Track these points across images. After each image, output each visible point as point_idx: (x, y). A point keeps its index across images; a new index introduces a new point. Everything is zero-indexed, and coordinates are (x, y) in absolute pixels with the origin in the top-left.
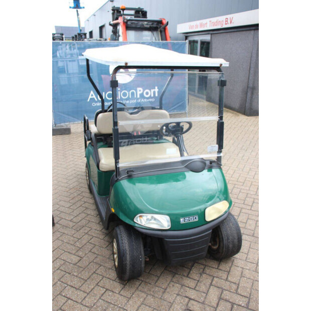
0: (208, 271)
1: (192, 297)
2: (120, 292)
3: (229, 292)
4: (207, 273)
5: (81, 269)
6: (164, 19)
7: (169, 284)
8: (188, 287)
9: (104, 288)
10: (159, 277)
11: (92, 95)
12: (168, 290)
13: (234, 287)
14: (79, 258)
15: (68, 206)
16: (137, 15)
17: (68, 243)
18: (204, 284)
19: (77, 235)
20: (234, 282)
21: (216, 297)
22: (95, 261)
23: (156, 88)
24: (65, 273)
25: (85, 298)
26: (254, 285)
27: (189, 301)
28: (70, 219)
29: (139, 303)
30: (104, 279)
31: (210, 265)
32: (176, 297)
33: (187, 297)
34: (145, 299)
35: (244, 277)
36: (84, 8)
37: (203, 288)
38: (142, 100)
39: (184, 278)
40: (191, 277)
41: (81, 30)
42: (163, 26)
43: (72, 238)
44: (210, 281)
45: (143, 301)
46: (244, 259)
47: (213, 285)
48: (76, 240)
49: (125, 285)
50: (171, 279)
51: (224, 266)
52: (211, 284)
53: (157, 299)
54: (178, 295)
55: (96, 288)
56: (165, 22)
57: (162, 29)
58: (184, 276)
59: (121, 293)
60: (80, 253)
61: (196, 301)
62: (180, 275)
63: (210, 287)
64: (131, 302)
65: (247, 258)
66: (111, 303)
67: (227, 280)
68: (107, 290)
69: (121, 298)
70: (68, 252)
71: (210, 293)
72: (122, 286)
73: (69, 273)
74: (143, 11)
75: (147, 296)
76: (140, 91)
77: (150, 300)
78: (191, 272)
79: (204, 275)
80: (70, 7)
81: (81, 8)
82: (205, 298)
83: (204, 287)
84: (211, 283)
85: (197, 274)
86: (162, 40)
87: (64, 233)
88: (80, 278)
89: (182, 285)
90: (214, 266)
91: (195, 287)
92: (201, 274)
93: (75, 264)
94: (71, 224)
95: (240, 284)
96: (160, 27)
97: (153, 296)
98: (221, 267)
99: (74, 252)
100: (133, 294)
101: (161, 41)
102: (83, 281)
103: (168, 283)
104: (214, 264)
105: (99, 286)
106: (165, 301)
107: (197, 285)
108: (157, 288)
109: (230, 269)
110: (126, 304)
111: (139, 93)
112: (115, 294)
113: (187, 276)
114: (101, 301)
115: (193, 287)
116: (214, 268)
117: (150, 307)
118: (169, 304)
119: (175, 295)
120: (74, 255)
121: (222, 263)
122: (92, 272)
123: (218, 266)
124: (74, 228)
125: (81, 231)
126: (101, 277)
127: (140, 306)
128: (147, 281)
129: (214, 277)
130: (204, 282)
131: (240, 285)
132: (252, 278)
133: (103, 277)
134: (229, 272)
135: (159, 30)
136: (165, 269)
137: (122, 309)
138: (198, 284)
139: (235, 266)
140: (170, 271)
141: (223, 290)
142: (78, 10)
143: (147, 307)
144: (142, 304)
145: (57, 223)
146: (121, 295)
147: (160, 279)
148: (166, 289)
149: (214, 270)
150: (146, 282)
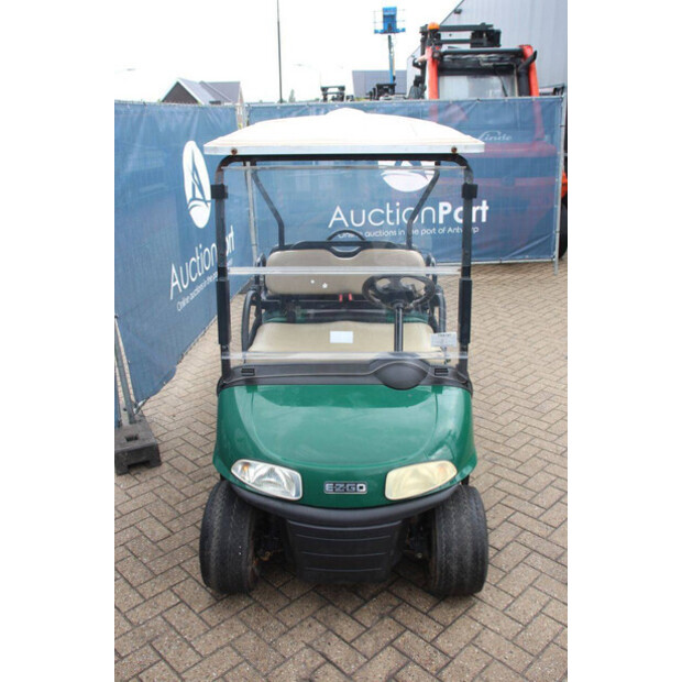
0: (401, 614)
1: (334, 659)
2: (201, 612)
3: (421, 670)
4: (398, 617)
5: (161, 553)
6: (529, 47)
7: (302, 621)
8: (339, 636)
9: (179, 597)
10: (291, 602)
11: (338, 216)
12: (295, 631)
13: (440, 660)
14: (167, 532)
15: (203, 433)
16: (476, 41)
17: (165, 502)
18: (376, 639)
19: (189, 491)
20: (446, 650)
21: (385, 672)
22: (191, 544)
23: (484, 202)
24: (129, 554)
25: (136, 606)
26: (488, 669)
27: (323, 664)
28: (193, 458)
29: (224, 641)
30: (190, 580)
31: (413, 602)
32: (302, 649)
33: (323, 655)
34: (239, 636)
35: (477, 646)
36: (403, 30)
37: (369, 645)
38: (450, 230)
39: (342, 616)
40: (358, 617)
41: (394, 78)
42: (524, 63)
43: (177, 494)
44: (392, 637)
45: (233, 640)
46: (502, 606)
47: (393, 646)
48: (183, 497)
49: (218, 601)
50: (315, 612)
51: (444, 613)
52: (391, 643)
53: (262, 643)
54: (309, 646)
55: (164, 594)
56: (529, 53)
57: (521, 69)
58: (345, 612)
59: (204, 614)
60: (175, 525)
61: (338, 668)
62: (337, 607)
63: (385, 647)
64: (209, 635)
65: (509, 605)
66: (175, 629)
67: (432, 643)
68: (182, 601)
69: (198, 622)
70: (156, 519)
71: (376, 661)
72: (213, 601)
73: (136, 557)
74: (493, 31)
75: (247, 632)
76: (445, 208)
77: (249, 641)
78: (365, 607)
79: (387, 621)
80: (376, 32)
81: (396, 31)
82: (361, 667)
83: (371, 645)
84: (392, 641)
85: (374, 614)
86: (520, 94)
87: (168, 482)
88: (150, 569)
89: (329, 629)
90: (421, 607)
91: (353, 640)
92: (382, 617)
93: (153, 543)
94: (190, 467)
95: (458, 658)
96: (517, 66)
97: (259, 635)
98: (434, 613)
99: (165, 520)
100: (223, 622)
101: (517, 97)
102: (150, 576)
103: (303, 617)
104: (423, 602)
105: (172, 591)
106: (276, 651)
107: (359, 636)
108: (276, 622)
109: (454, 621)
110: (199, 636)
111: (442, 213)
112: (191, 613)
113: (351, 615)
114: (159, 618)
115: (348, 640)
116: (418, 610)
117: (239, 654)
118: (280, 659)
119: (303, 645)
120: (164, 525)
121: (443, 604)
122: (176, 562)
123: (431, 610)
124: (191, 476)
125: (201, 483)
126: (186, 575)
127: (222, 648)
128: (264, 603)
129: (407, 629)
130: (378, 634)
131: (455, 661)
132: (494, 653)
133: (190, 576)
134: (446, 627)
135: (515, 72)
136: (313, 589)
137: (186, 645)
138: (363, 636)
139: (471, 618)
140: (323, 596)
141: (410, 660)
142: (392, 35)
143: (234, 653)
144: (229, 644)
145: (167, 462)
146: (201, 618)
147: (293, 607)
148: (290, 629)
149: (416, 615)
150: (261, 605)
